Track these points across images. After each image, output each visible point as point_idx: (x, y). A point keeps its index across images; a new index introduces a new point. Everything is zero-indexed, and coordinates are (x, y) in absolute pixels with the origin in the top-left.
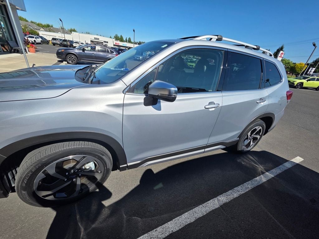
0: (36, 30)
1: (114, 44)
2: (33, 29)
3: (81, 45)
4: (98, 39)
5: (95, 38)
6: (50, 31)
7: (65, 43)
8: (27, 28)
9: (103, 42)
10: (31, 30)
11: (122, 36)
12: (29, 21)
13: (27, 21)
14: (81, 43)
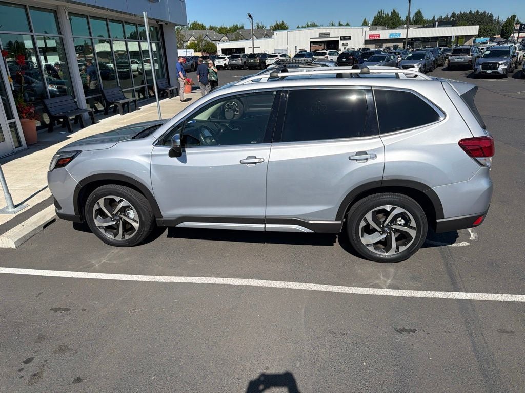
0: (214, 43)
1: (367, 38)
2: (211, 41)
3: (281, 58)
4: (328, 35)
5: (321, 35)
6: (236, 40)
7: (252, 61)
8: (201, 41)
9: (339, 39)
10: (208, 43)
11: (397, 10)
12: (208, 27)
13: (203, 28)
14: (281, 56)
